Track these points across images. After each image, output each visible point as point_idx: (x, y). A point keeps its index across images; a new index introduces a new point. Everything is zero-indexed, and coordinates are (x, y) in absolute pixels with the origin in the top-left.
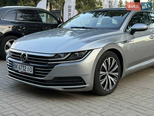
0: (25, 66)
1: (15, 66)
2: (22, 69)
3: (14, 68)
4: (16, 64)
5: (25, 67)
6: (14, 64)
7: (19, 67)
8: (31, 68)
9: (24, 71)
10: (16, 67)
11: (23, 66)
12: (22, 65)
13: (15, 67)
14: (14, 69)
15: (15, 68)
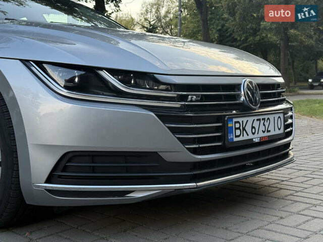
0: (266, 117)
1: (239, 128)
2: (262, 128)
3: (236, 136)
4: (240, 120)
5: (268, 121)
6: (236, 122)
7: (253, 127)
8: (279, 119)
9: (266, 134)
10: (244, 129)
11: (263, 119)
12: (261, 117)
13: (238, 132)
14: (236, 139)
15: (239, 136)
